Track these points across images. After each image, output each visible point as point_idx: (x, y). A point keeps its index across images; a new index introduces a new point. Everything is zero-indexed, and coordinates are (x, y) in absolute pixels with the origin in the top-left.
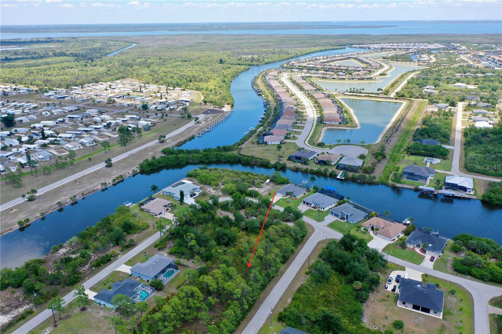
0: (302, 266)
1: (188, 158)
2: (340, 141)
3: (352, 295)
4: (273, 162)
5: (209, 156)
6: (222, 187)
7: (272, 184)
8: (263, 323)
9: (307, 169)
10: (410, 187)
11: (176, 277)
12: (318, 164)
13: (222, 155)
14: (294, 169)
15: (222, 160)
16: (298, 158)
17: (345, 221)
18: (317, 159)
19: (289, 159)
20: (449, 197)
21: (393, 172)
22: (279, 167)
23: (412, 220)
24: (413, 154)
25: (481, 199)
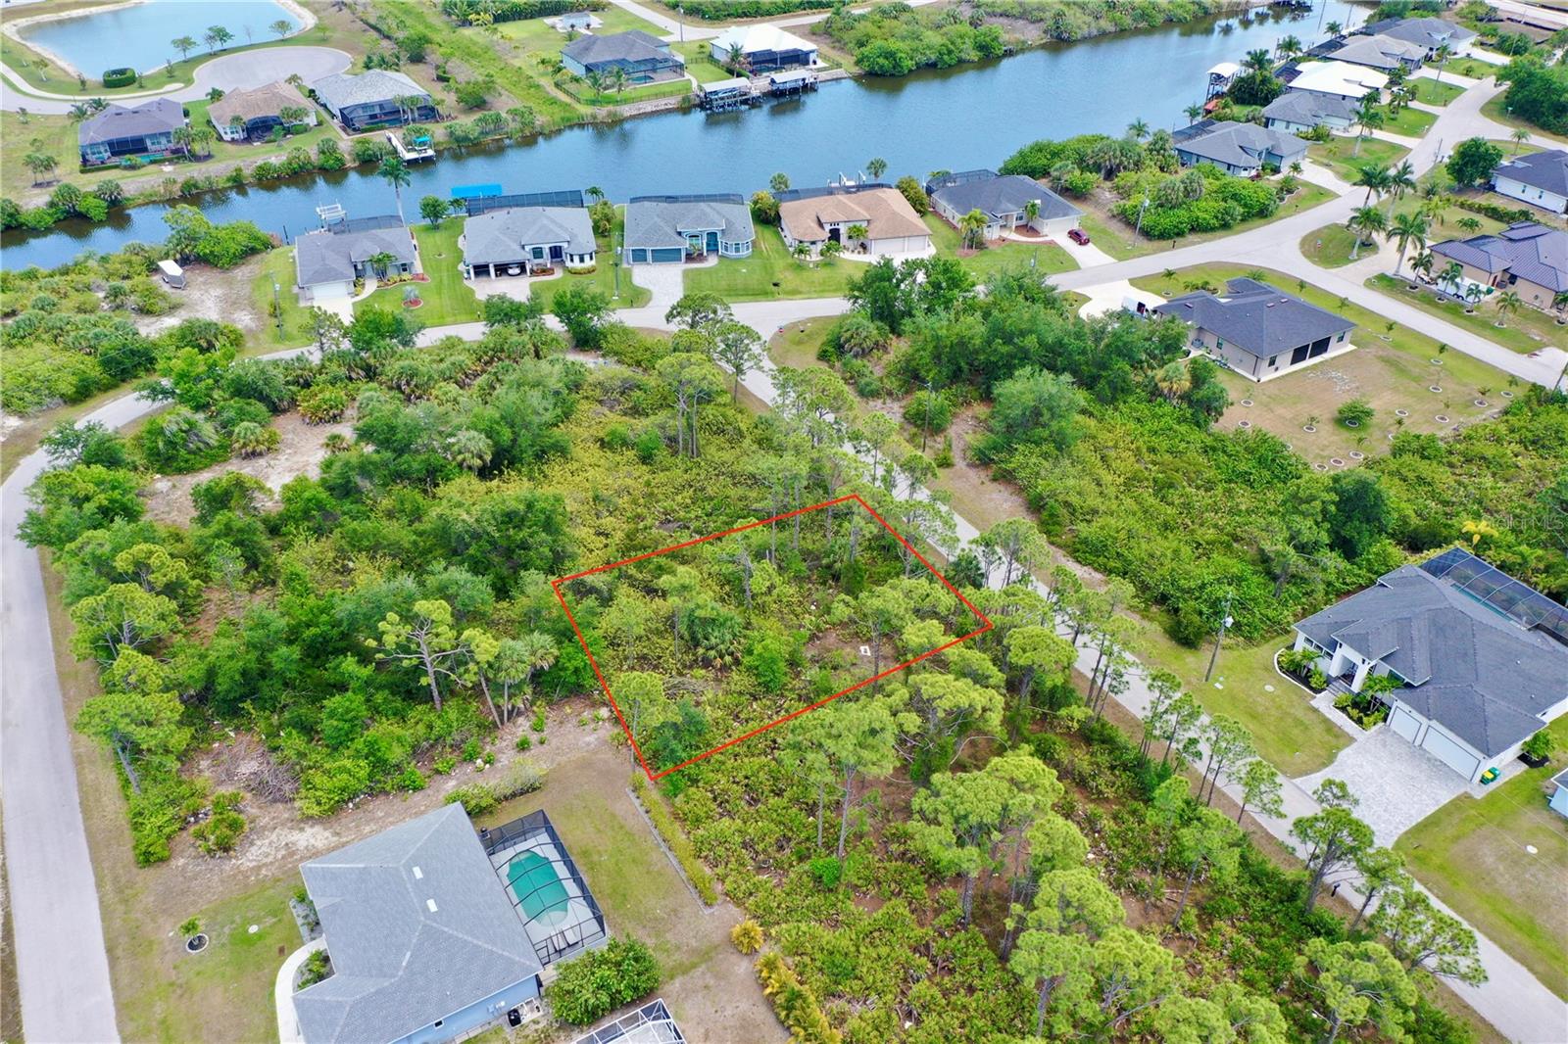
2: (185, 43)
3: (1181, 420)
4: (34, 202)
7: (200, 276)
9: (239, 170)
10: (662, 104)
12: (248, 140)
16: (128, 148)
17: (712, 261)
18: (237, 119)
19: (87, 166)
20: (794, 91)
21: (547, 83)
22: (96, 208)
23: (877, 167)
24: (500, 18)
25: (856, 70)
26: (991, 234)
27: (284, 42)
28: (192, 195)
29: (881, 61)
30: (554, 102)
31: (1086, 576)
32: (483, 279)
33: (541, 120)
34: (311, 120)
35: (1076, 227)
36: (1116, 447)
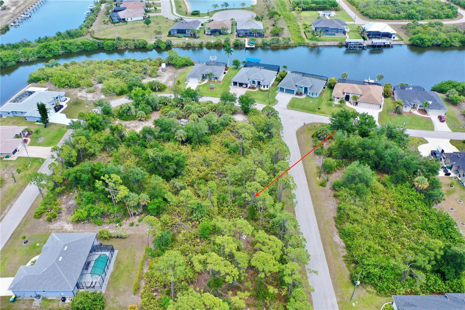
0: (307, 176)
1: (17, 56)
2: (216, 6)
3: (418, 199)
4: (151, 42)
5: (51, 47)
6: (100, 86)
7: (170, 69)
8: (335, 300)
9: (202, 43)
10: (332, 43)
11: (117, 267)
12: (211, 35)
13: (70, 44)
14: (185, 45)
15: (74, 51)
16: (181, 32)
17: (304, 96)
18: (209, 28)
19: (170, 34)
20: (379, 46)
21: (302, 31)
22: (163, 46)
23: (381, 77)
24: (304, 10)
25: (408, 43)
26: (406, 110)
27: (243, 9)
28: (188, 47)
29: (418, 41)
30: (301, 37)
31: (339, 243)
32: (235, 86)
33: (292, 42)
34: (229, 32)
35: (443, 115)
36: (385, 200)
